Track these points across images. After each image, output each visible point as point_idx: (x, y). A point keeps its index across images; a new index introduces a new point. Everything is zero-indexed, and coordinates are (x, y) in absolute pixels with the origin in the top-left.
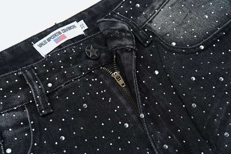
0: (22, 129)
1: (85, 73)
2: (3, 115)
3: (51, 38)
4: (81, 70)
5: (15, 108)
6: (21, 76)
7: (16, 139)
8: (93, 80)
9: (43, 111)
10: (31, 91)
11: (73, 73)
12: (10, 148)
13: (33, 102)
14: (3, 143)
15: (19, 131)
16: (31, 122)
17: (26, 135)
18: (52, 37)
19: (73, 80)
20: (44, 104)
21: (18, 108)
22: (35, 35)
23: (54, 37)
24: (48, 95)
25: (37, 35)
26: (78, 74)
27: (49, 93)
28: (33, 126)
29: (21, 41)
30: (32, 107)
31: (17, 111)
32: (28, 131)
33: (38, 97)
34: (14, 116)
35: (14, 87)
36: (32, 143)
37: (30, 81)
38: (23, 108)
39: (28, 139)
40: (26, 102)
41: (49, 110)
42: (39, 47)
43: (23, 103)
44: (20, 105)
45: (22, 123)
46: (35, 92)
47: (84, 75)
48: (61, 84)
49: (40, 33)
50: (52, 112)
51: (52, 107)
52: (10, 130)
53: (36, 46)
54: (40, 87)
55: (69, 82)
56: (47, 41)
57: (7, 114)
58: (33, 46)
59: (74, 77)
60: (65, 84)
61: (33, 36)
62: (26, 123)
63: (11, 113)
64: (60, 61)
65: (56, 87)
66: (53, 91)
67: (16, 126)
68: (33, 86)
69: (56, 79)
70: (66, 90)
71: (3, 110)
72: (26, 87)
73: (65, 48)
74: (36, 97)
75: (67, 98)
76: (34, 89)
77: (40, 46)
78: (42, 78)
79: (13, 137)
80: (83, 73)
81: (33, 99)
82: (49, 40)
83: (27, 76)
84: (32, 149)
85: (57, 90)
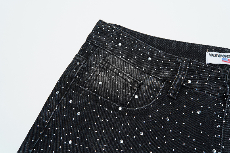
0: (152, 92)
1: (219, 95)
2: (151, 76)
3: (222, 56)
4: (219, 91)
5: (159, 78)
6: (179, 63)
7: (145, 94)
8: (220, 103)
9: (171, 94)
10: (176, 76)
11: (212, 88)
12: (138, 96)
13: (171, 83)
14: (137, 90)
15: (150, 91)
16: (160, 93)
17: (151, 97)
18: (224, 56)
19: (206, 92)
20: (175, 90)
21: (161, 79)
22: (214, 46)
23: (224, 57)
24: (182, 86)
25: (216, 47)
26: (214, 91)
27: (184, 86)
28: (159, 96)
29: (202, 44)
30: (168, 85)
31: (159, 81)
32: (154, 96)
33: (176, 83)
34: (155, 82)
35: (170, 66)
36: (150, 104)
37: (181, 70)
38: (163, 82)
39: (150, 100)
40: (168, 79)
41: (175, 96)
42: (209, 55)
43: (165, 79)
44: (163, 78)
45: (155, 89)
46: (177, 78)
47: (217, 96)
48: (196, 88)
49: (219, 48)
50: (175, 99)
51: (178, 96)
52: (147, 87)
53: (208, 53)
54: (182, 78)
55: (202, 91)
56: (218, 56)
57: (153, 78)
58: (207, 52)
59: (209, 91)
60: (199, 90)
61: (213, 46)
62: (157, 91)
63: (155, 79)
64: (210, 75)
65: (192, 86)
66: (187, 87)
67: (151, 88)
68: (180, 74)
69: (197, 82)
70: (196, 93)
71: (153, 74)
72: (176, 71)
73: (221, 70)
74: (175, 82)
75: (192, 99)
76: (178, 76)
77: (211, 55)
78: (189, 73)
79: (144, 92)
80: (218, 94)
81: (172, 81)
82: (220, 56)
83: (182, 65)
84: (148, 106)
85: (191, 88)
